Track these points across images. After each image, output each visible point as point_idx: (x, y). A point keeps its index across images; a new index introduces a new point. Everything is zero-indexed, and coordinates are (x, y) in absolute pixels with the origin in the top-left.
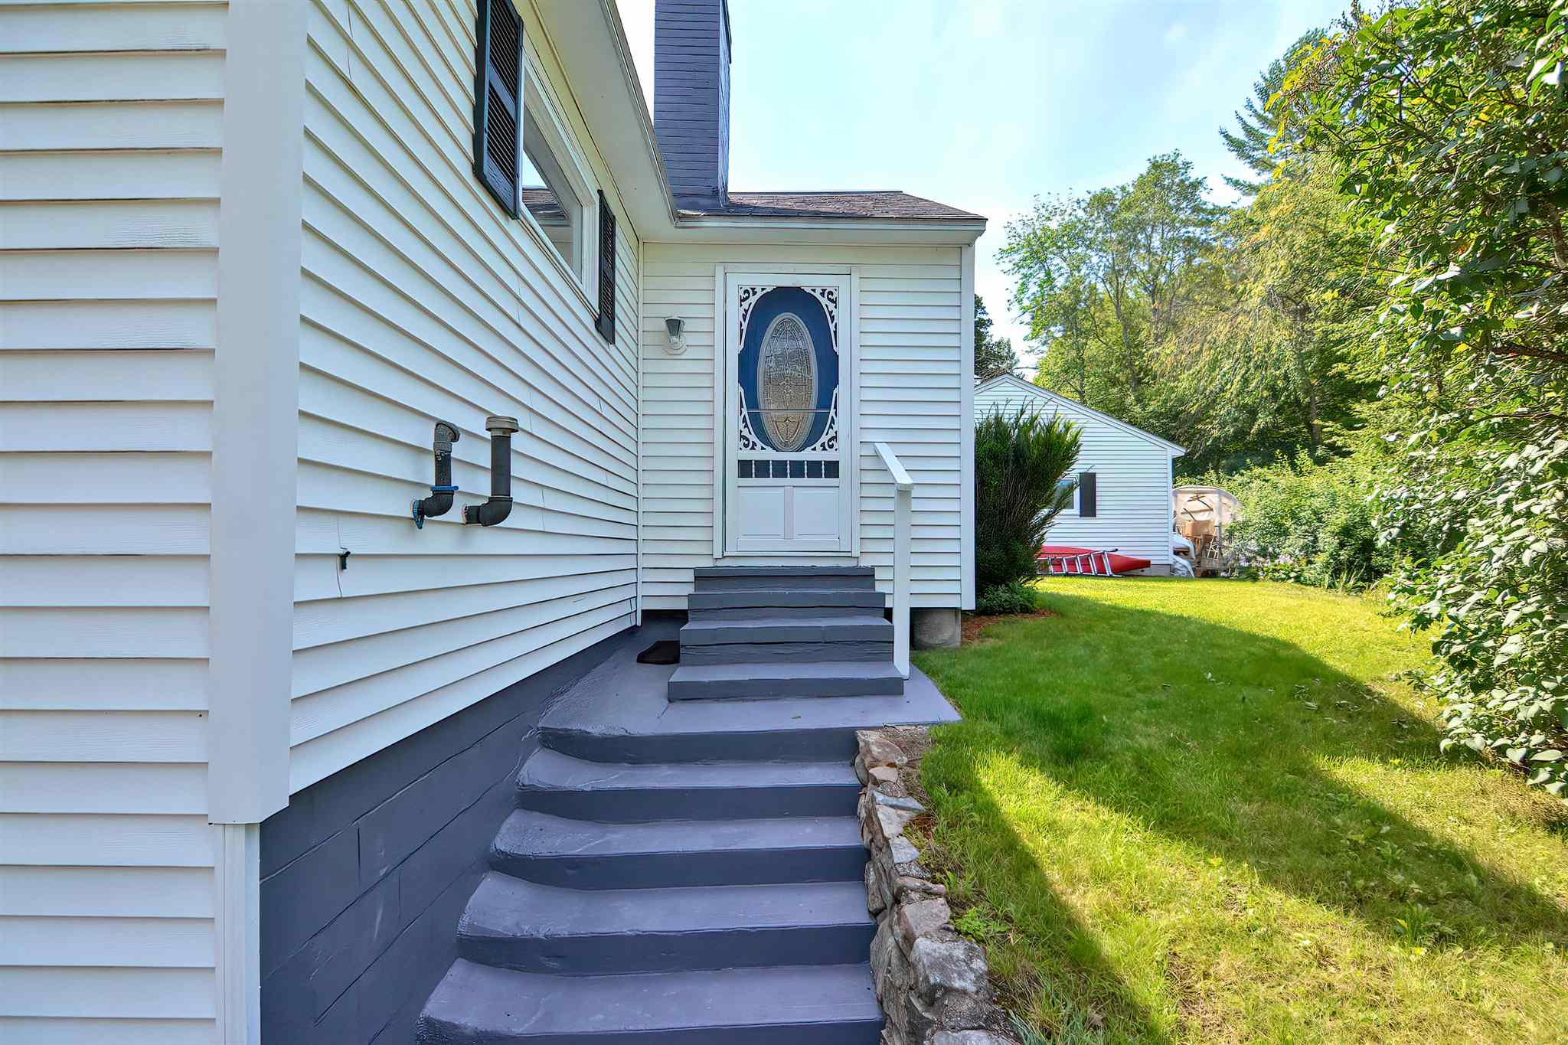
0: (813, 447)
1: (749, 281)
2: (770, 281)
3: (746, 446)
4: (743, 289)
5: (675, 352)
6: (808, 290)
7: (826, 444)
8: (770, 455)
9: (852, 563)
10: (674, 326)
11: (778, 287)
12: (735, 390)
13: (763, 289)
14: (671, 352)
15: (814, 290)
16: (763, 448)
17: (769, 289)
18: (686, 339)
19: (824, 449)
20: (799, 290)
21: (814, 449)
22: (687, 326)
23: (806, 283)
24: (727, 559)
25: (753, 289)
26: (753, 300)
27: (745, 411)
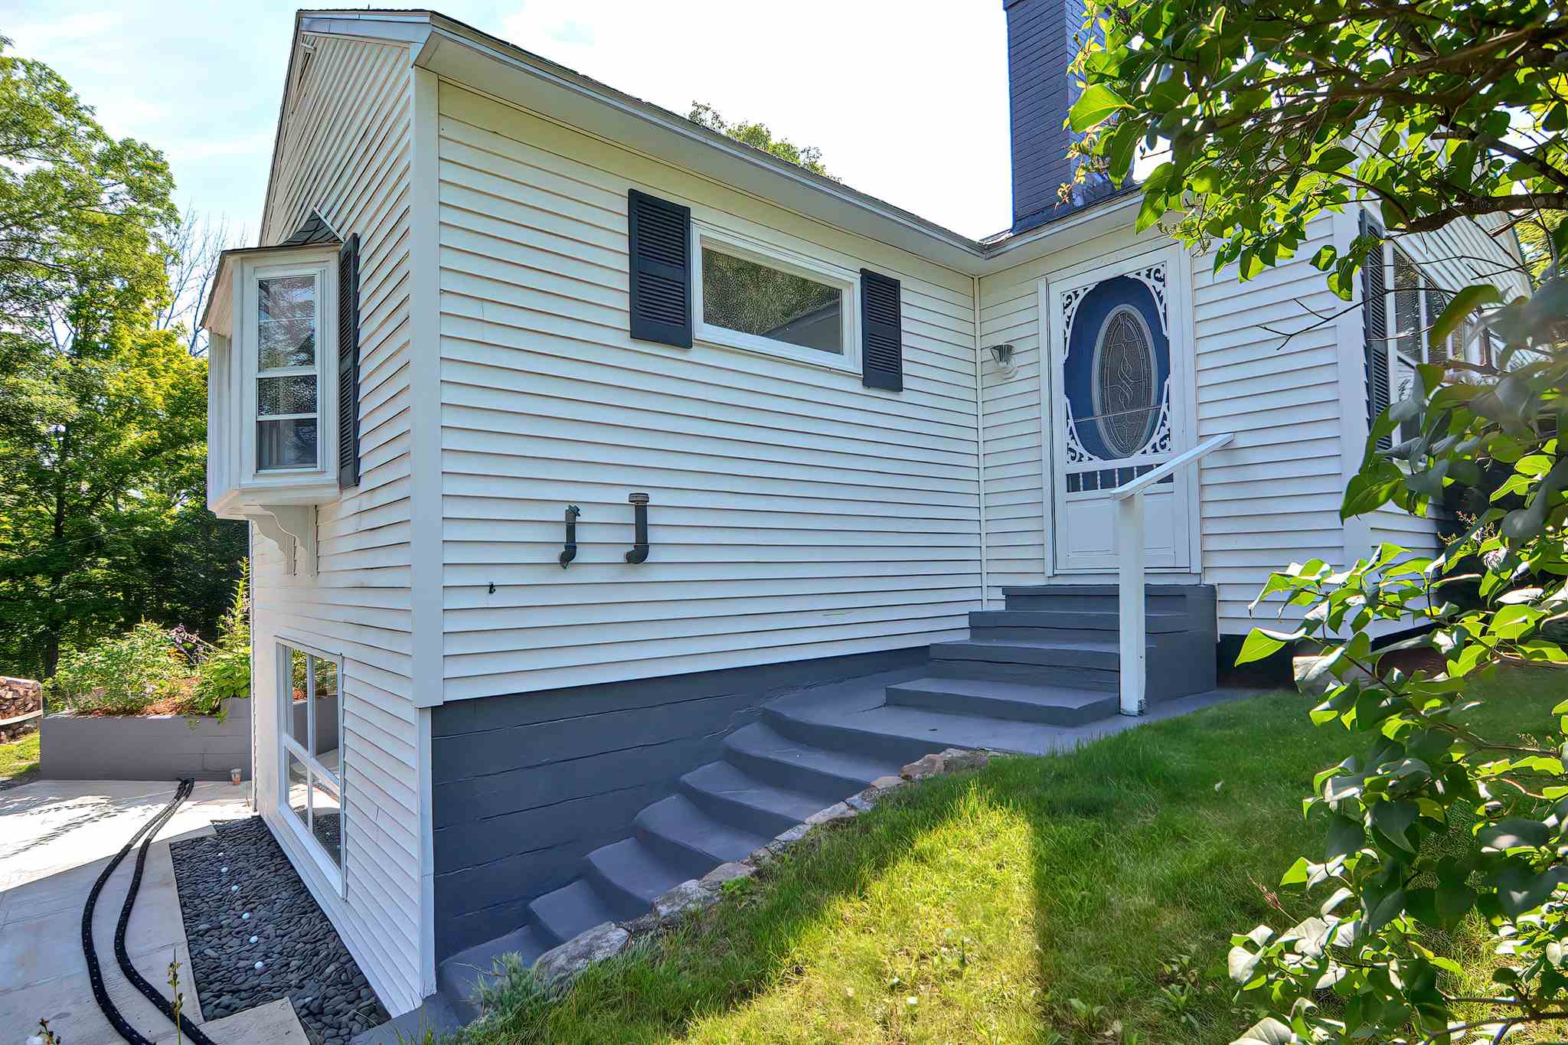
0: (1143, 450)
1: (1068, 286)
2: (1090, 279)
3: (1073, 458)
4: (1066, 296)
5: (1010, 375)
6: (1132, 276)
7: (1158, 445)
8: (1097, 465)
9: (1195, 581)
10: (1004, 352)
11: (1100, 283)
12: (1062, 402)
13: (1085, 290)
14: (1007, 378)
15: (1139, 274)
16: (1090, 459)
17: (1091, 288)
18: (1016, 361)
19: (1156, 451)
20: (1122, 279)
21: (1144, 452)
22: (1018, 347)
23: (1128, 268)
24: (1058, 577)
25: (1075, 293)
26: (1076, 303)
27: (1071, 422)
